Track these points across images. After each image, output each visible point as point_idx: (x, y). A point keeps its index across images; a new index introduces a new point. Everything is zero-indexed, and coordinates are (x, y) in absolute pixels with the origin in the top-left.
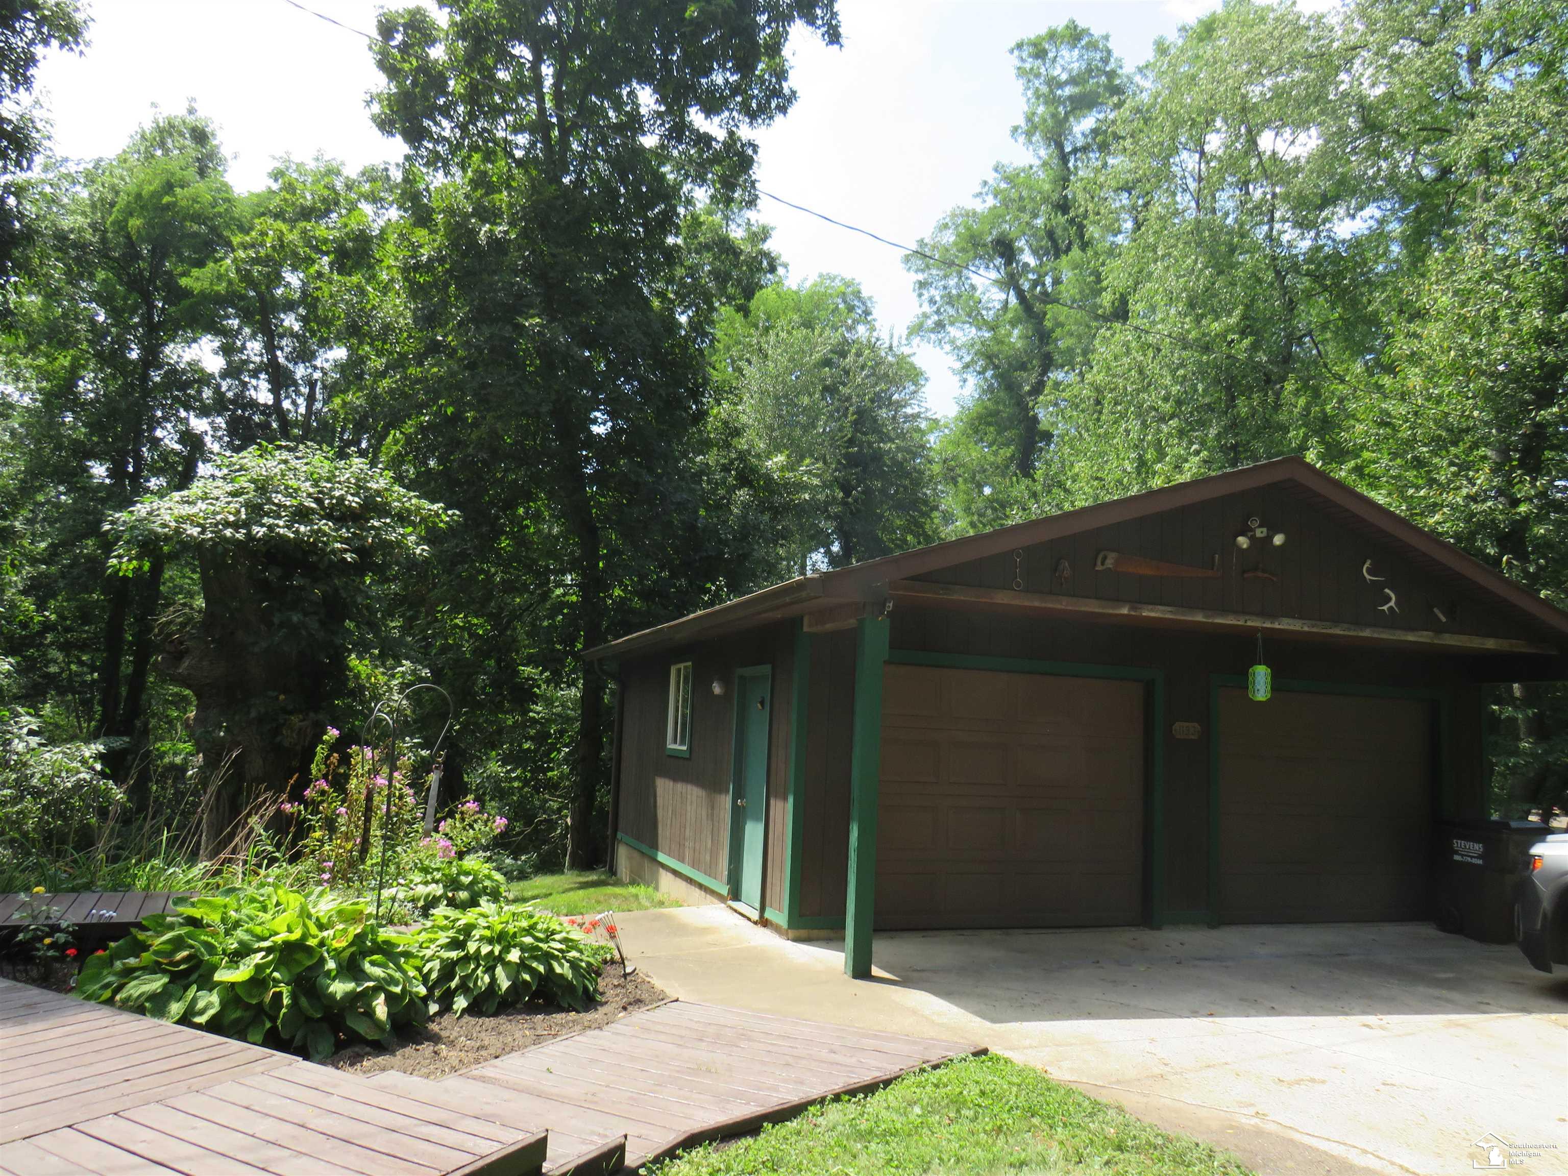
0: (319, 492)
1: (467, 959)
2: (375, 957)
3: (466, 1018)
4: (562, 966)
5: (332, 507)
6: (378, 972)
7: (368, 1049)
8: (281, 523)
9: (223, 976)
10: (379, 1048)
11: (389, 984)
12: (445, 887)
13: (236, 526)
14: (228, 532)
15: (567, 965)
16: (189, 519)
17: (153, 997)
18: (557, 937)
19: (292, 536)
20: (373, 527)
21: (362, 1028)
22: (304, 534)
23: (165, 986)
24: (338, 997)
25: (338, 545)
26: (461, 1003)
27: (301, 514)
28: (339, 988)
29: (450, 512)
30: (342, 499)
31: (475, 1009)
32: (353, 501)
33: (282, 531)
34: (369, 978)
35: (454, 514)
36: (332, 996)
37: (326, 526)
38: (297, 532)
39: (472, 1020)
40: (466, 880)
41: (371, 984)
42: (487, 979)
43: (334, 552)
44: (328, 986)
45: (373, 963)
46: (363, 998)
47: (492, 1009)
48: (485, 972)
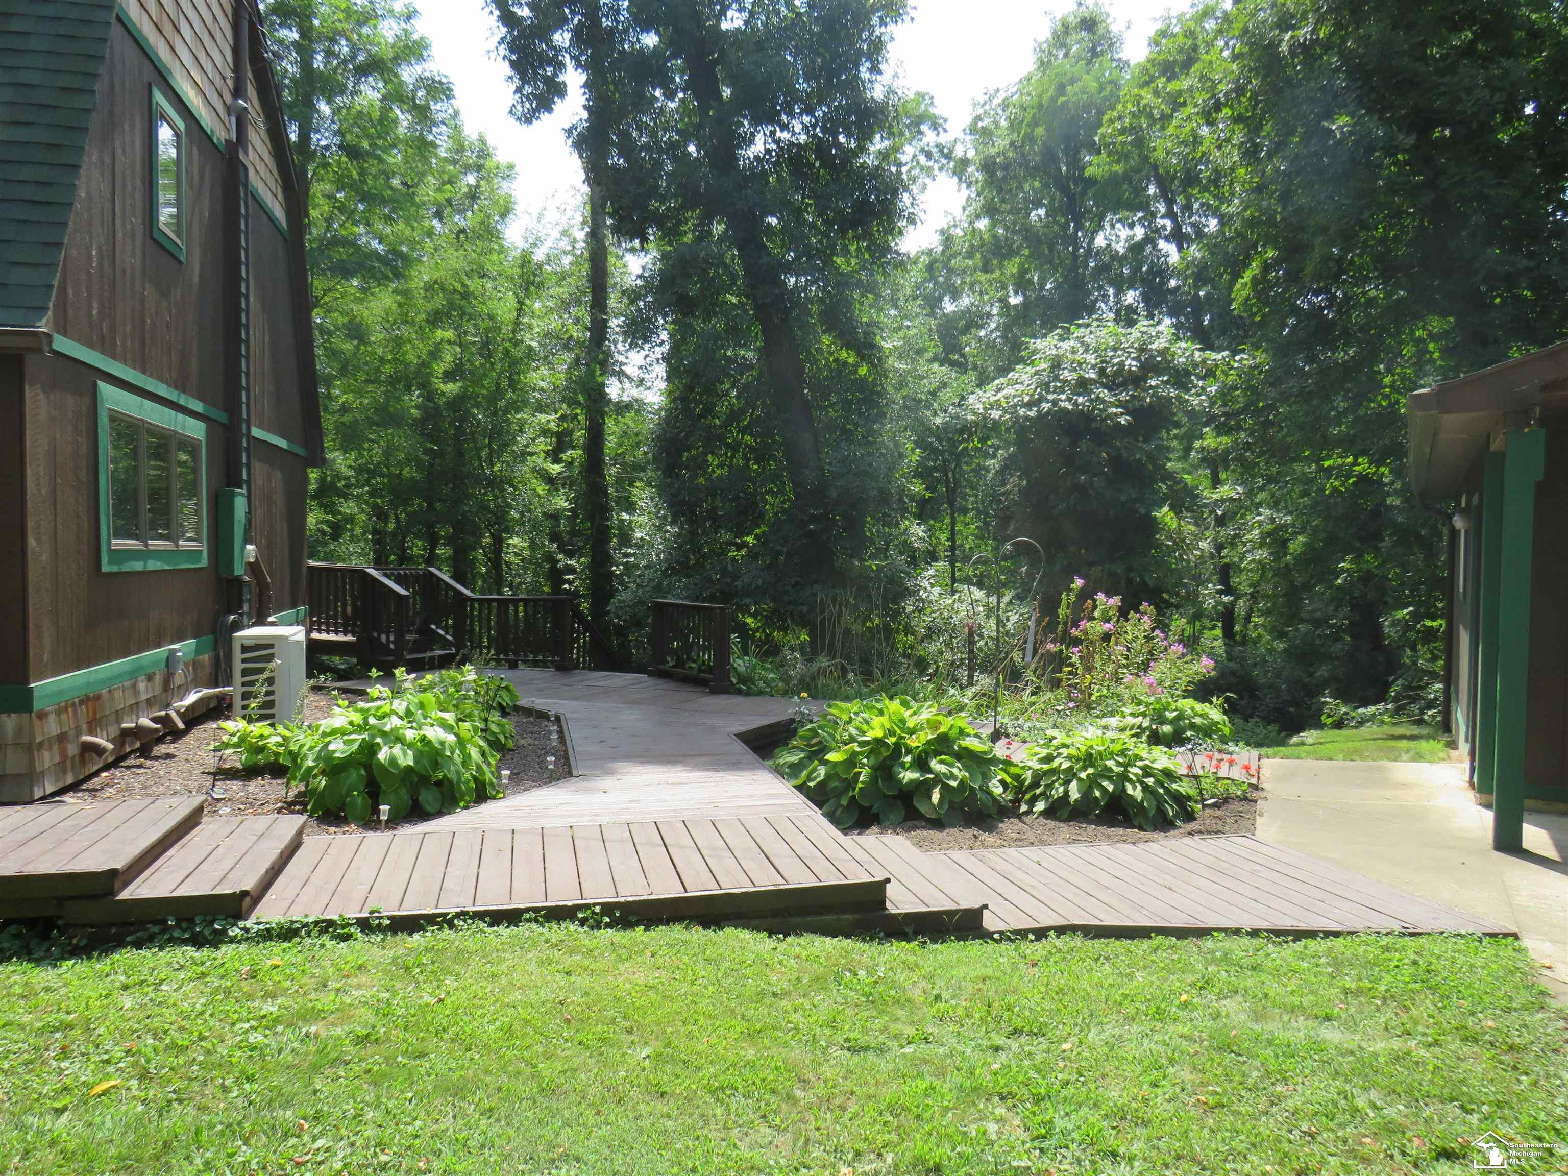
0: (1102, 362)
1: (1053, 771)
2: (943, 757)
3: (1042, 820)
4: (1135, 788)
5: (1116, 374)
6: (942, 769)
7: (924, 824)
8: (1063, 397)
9: (832, 757)
10: (938, 824)
11: (948, 779)
12: (1152, 720)
13: (1029, 405)
14: (1022, 412)
15: (1139, 787)
16: (996, 405)
17: (792, 766)
18: (1139, 763)
19: (1070, 407)
20: (1151, 387)
21: (923, 808)
22: (1083, 404)
23: (801, 760)
24: (905, 781)
25: (1114, 410)
26: (1040, 806)
27: (1083, 385)
28: (909, 776)
29: (1237, 358)
30: (1121, 364)
31: (1048, 813)
32: (1132, 364)
33: (1062, 404)
34: (930, 771)
35: (1242, 359)
36: (900, 781)
37: (1104, 393)
38: (1076, 404)
39: (1051, 824)
40: (1170, 715)
41: (931, 776)
42: (1061, 789)
43: (1109, 416)
44: (900, 773)
45: (942, 762)
46: (924, 788)
47: (1065, 816)
48: (1061, 785)
